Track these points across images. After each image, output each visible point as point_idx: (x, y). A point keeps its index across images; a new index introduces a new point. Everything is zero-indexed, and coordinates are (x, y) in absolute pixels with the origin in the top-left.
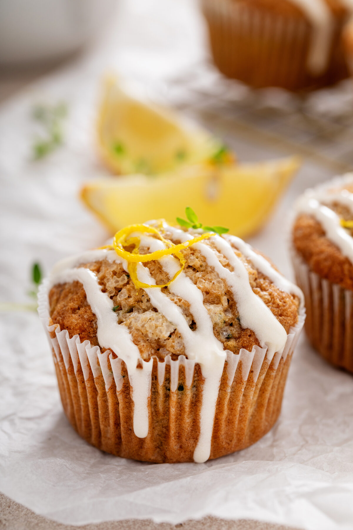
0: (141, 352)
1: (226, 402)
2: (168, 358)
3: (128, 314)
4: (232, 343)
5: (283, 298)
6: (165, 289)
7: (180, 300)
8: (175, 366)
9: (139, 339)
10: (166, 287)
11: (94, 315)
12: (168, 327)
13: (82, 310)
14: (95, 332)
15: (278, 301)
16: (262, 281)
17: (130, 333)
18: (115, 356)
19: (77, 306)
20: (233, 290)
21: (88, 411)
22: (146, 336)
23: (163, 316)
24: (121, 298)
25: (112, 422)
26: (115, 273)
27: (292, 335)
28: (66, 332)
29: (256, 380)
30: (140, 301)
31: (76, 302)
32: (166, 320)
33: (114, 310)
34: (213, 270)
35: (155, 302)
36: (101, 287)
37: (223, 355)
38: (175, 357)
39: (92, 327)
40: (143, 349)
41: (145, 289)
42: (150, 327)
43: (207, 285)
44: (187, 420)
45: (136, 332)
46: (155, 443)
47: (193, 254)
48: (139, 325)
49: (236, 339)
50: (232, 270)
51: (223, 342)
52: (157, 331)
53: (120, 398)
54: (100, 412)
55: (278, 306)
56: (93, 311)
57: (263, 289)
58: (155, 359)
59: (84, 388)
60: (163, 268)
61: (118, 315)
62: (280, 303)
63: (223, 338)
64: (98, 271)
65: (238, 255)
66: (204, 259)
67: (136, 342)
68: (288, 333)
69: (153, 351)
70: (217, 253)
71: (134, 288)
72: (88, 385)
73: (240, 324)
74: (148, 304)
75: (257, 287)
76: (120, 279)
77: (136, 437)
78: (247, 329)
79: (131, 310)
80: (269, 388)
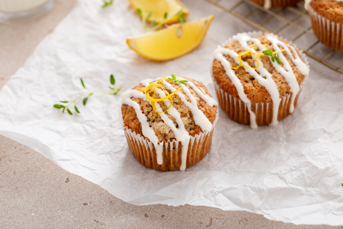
0: (159, 139)
1: (191, 151)
2: (169, 141)
3: (153, 123)
4: (192, 131)
5: (210, 110)
6: (166, 113)
7: (172, 117)
8: (171, 143)
9: (158, 133)
10: (166, 112)
11: (140, 123)
12: (168, 129)
13: (136, 120)
14: (141, 130)
15: (208, 112)
16: (202, 102)
17: (154, 131)
18: (149, 141)
19: (133, 119)
20: (191, 110)
21: (140, 153)
22: (160, 132)
23: (166, 125)
24: (150, 115)
25: (149, 159)
26: (147, 105)
27: (214, 125)
28: (130, 130)
29: (201, 142)
30: (157, 118)
31: (133, 117)
32: (167, 126)
33: (148, 121)
34: (183, 103)
35: (162, 118)
36: (142, 111)
37: (189, 137)
38: (171, 139)
39: (140, 128)
40: (159, 138)
41: (159, 113)
42: (162, 129)
43: (182, 110)
44: (177, 158)
45: (156, 131)
46: (165, 165)
47: (175, 97)
48: (157, 128)
49: (193, 129)
50: (191, 102)
51: (189, 131)
52: (164, 131)
53: (152, 152)
54: (144, 155)
55: (208, 114)
56: (140, 122)
57: (202, 107)
58: (164, 141)
60: (165, 104)
61: (149, 123)
62: (209, 112)
63: (188, 129)
64: (140, 103)
65: (192, 93)
66: (180, 99)
67: (157, 135)
68: (212, 123)
69: (163, 138)
70: (184, 95)
71: (154, 112)
72: (139, 147)
73: (194, 123)
74: (160, 119)
75: (200, 106)
76: (149, 108)
77: (158, 164)
78: (197, 125)
79: (154, 121)
80: (207, 142)
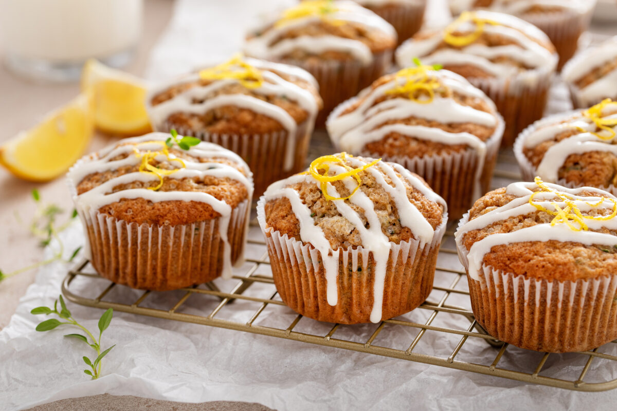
0: (331, 244)
1: (392, 279)
2: (350, 248)
3: (321, 219)
4: (395, 237)
5: (431, 206)
6: (347, 201)
7: (358, 208)
8: (355, 253)
9: (330, 235)
10: (348, 199)
11: (297, 220)
12: (349, 226)
13: (289, 216)
14: (299, 232)
15: (427, 207)
16: (416, 194)
17: (323, 231)
18: (313, 247)
19: (285, 214)
20: (395, 200)
21: (295, 288)
22: (335, 233)
23: (346, 219)
24: (316, 207)
25: (312, 295)
26: (311, 191)
27: (438, 231)
28: (278, 232)
29: (412, 263)
30: (329, 209)
31: (284, 212)
32: (348, 222)
33: (312, 216)
34: (381, 186)
35: (340, 210)
36: (302, 200)
37: (389, 245)
38: (355, 247)
39: (296, 228)
40: (332, 242)
41: (333, 201)
42: (337, 227)
43: (376, 197)
44: (365, 292)
45: (327, 230)
46: (343, 310)
47: (366, 176)
48: (329, 226)
49: (397, 234)
50: (394, 186)
51: (388, 237)
52: (342, 230)
53: (317, 277)
54: (303, 289)
55: (427, 211)
56: (297, 217)
57: (416, 200)
58: (341, 249)
59: (292, 272)
60: (345, 186)
61: (315, 219)
62: (429, 209)
63: (389, 234)
64: (300, 189)
65: (399, 176)
66: (374, 179)
67: (327, 237)
68: (435, 229)
69: (339, 244)
70: (384, 175)
71: (325, 200)
72: (294, 269)
73: (400, 224)
74: (335, 211)
75: (412, 198)
76: (315, 195)
77: (329, 305)
78: (406, 227)
79: (323, 216)
80: (422, 270)
